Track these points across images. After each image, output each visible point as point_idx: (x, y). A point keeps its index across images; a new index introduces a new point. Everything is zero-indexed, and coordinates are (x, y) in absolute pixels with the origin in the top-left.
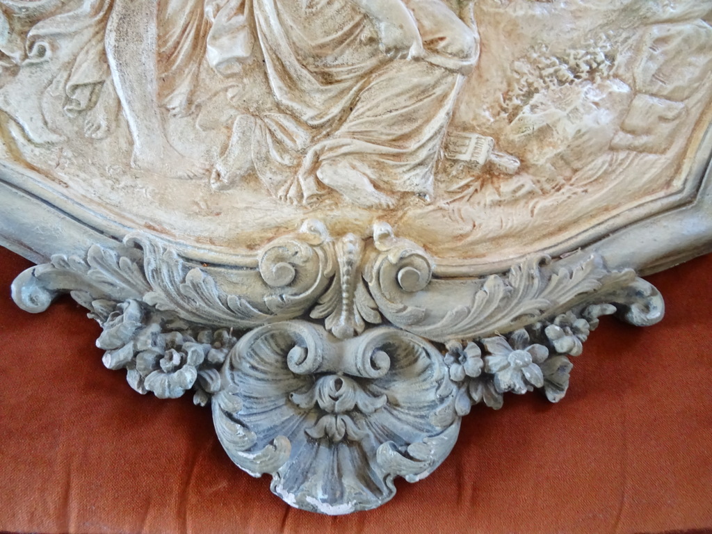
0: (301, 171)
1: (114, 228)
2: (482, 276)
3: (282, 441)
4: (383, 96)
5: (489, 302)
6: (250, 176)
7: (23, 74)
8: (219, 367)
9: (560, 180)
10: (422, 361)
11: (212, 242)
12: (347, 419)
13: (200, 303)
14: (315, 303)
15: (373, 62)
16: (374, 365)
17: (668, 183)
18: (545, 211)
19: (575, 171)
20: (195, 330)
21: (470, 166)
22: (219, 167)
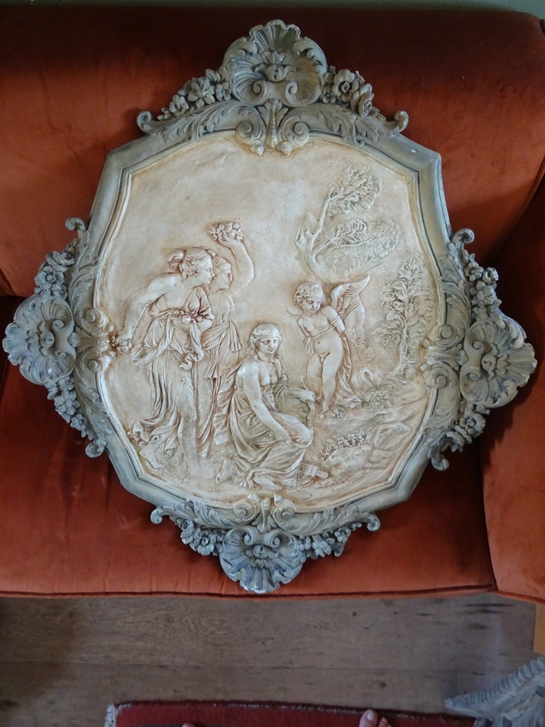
0: (248, 478)
1: (183, 496)
2: (314, 513)
3: (243, 570)
4: (278, 455)
5: (314, 524)
6: (230, 479)
7: (149, 445)
8: (221, 543)
9: (344, 480)
10: (291, 542)
11: (217, 500)
12: (265, 561)
13: (214, 523)
14: (253, 520)
15: (274, 441)
16: (273, 543)
17: (387, 479)
18: (338, 490)
19: (350, 476)
20: (212, 530)
21: (309, 477)
22: (219, 475)
